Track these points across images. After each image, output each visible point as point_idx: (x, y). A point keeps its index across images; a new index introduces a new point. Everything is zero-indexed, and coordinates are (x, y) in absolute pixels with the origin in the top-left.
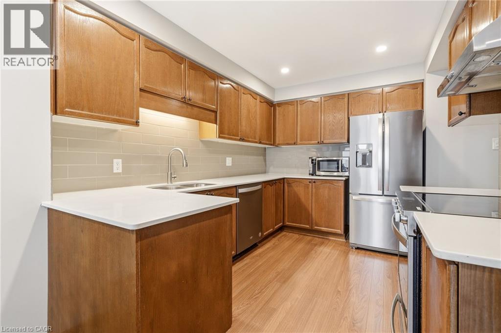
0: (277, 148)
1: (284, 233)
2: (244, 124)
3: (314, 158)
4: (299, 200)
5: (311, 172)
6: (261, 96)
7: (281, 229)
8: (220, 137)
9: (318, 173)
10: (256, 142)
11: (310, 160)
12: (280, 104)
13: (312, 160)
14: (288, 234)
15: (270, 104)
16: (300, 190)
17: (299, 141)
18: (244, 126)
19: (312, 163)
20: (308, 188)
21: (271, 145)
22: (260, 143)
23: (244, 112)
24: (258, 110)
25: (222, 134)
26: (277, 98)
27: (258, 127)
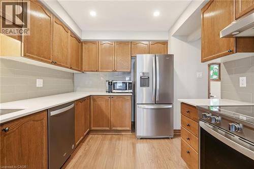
0: (83, 74)
3: (110, 81)
5: (108, 90)
6: (72, 32)
7: (88, 134)
9: (114, 91)
10: (68, 68)
11: (107, 83)
12: (86, 42)
13: (109, 82)
15: (79, 40)
16: (102, 104)
17: (99, 69)
18: (56, 53)
19: (109, 84)
20: (108, 101)
21: (79, 71)
22: (71, 68)
23: (56, 39)
24: (70, 43)
26: (83, 38)
27: (69, 56)
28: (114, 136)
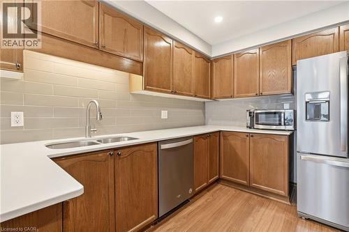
0: (215, 103)
1: (219, 186)
2: (176, 77)
3: (252, 111)
4: (236, 154)
5: (249, 125)
6: (197, 52)
7: (217, 181)
8: (145, 89)
9: (256, 126)
10: (192, 96)
11: (248, 113)
12: (217, 59)
13: (250, 113)
14: (223, 187)
15: (207, 59)
16: (236, 143)
17: (235, 94)
18: (177, 79)
19: (250, 115)
20: (245, 142)
21: (208, 98)
22: (196, 96)
23: (177, 65)
24: (193, 64)
25: (148, 85)
27: (194, 81)
28: (256, 197)
